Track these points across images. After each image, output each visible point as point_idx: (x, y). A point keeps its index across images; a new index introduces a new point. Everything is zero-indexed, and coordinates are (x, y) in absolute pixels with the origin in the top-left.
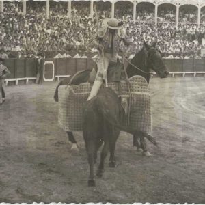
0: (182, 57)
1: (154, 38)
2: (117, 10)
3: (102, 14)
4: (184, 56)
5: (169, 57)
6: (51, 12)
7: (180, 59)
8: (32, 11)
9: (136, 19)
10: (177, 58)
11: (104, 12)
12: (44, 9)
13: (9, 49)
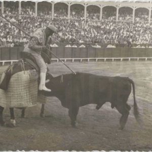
0: (147, 47)
1: (128, 33)
2: (106, 13)
3: (94, 15)
4: (148, 46)
5: (137, 47)
6: (55, 15)
7: (146, 49)
8: (42, 14)
9: (119, 19)
10: (143, 47)
11: (96, 15)
12: (50, 13)
13: (18, 40)
